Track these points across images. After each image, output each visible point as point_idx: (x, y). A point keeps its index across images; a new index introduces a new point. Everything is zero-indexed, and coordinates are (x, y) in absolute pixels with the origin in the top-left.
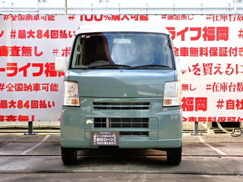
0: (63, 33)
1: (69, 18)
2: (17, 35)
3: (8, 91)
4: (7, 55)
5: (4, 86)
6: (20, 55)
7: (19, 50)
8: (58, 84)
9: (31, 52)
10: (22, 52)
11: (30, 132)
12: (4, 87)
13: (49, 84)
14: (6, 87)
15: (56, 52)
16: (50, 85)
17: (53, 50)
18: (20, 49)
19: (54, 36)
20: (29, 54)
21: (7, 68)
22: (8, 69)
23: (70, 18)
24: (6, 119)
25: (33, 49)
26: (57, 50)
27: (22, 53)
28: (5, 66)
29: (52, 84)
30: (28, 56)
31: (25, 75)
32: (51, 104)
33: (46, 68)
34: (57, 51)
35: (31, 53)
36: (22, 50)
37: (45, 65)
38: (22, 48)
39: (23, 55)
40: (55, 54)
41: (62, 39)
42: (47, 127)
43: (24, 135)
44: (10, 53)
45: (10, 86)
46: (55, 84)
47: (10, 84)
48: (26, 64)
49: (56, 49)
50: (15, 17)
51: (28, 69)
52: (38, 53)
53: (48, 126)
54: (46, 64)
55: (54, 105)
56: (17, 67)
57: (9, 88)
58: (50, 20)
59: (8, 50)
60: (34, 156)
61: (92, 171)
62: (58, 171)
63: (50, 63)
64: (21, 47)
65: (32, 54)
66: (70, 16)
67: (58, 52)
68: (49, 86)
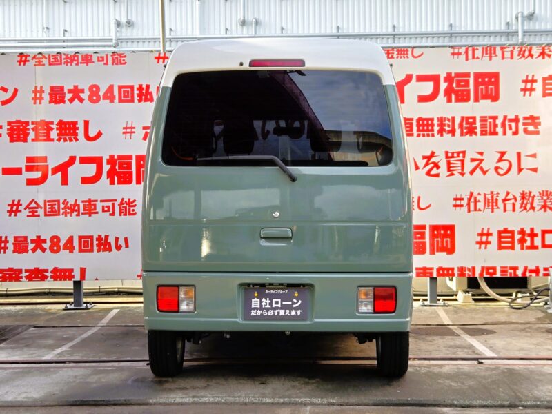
0: (144, 92)
1: (156, 58)
2: (46, 96)
3: (28, 216)
4: (25, 140)
5: (21, 205)
6: (52, 140)
7: (52, 129)
8: (135, 201)
9: (77, 132)
10: (58, 132)
11: (78, 303)
12: (20, 208)
13: (116, 200)
14: (25, 209)
15: (131, 133)
16: (119, 202)
17: (124, 128)
18: (54, 126)
19: (125, 96)
20: (72, 137)
21: (26, 166)
22: (29, 169)
23: (158, 58)
24: (25, 277)
25: (81, 126)
26: (132, 128)
27: (58, 135)
28: (22, 164)
29: (123, 199)
30: (71, 140)
31: (65, 181)
32: (121, 242)
33: (109, 166)
34: (133, 130)
35: (77, 134)
36: (57, 129)
37: (108, 160)
38: (57, 124)
39: (59, 140)
40: (128, 135)
41: (142, 103)
42: (116, 290)
43: (64, 310)
44: (32, 135)
45: (33, 205)
46: (129, 200)
47: (33, 200)
48: (67, 159)
49: (129, 125)
50: (42, 58)
51: (70, 169)
52: (92, 134)
53: (119, 288)
54: (108, 158)
55: (127, 246)
56: (47, 166)
57: (31, 210)
58: (117, 64)
59: (28, 129)
60: (70, 362)
61: (191, 400)
62: (114, 400)
63: (118, 156)
64: (56, 122)
65: (78, 137)
66: (160, 54)
67: (134, 132)
68: (116, 204)
